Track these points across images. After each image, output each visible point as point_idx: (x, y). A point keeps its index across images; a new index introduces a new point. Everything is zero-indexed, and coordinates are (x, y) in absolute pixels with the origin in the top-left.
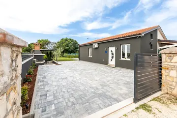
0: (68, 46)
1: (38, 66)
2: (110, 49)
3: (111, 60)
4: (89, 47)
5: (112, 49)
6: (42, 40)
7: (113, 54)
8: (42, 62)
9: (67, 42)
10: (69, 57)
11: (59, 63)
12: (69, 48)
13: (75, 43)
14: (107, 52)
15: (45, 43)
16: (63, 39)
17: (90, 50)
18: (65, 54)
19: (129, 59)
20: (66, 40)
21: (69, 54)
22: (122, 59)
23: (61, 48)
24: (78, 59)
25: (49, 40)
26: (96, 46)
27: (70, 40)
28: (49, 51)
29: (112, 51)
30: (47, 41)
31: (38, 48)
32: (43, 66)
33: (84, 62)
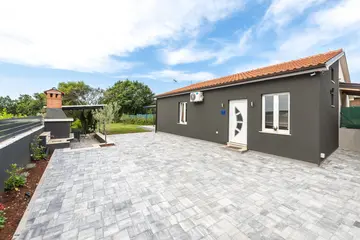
0: (130, 98)
1: (51, 153)
2: (233, 105)
3: (237, 132)
4: (179, 99)
5: (238, 107)
6: (70, 84)
7: (240, 118)
8: (64, 141)
9: (128, 89)
10: (133, 122)
11: (109, 139)
12: (133, 102)
13: (146, 91)
14: (225, 113)
15: (77, 91)
16: (120, 83)
17: (183, 108)
18: (125, 117)
19: (287, 132)
20: (127, 84)
21: (133, 117)
22: (265, 130)
23: (116, 104)
24: (153, 127)
25: (86, 84)
26: (198, 97)
27: (136, 84)
28: (86, 111)
29: (237, 111)
30: (81, 85)
31: (55, 104)
32: (65, 150)
33: (168, 136)
